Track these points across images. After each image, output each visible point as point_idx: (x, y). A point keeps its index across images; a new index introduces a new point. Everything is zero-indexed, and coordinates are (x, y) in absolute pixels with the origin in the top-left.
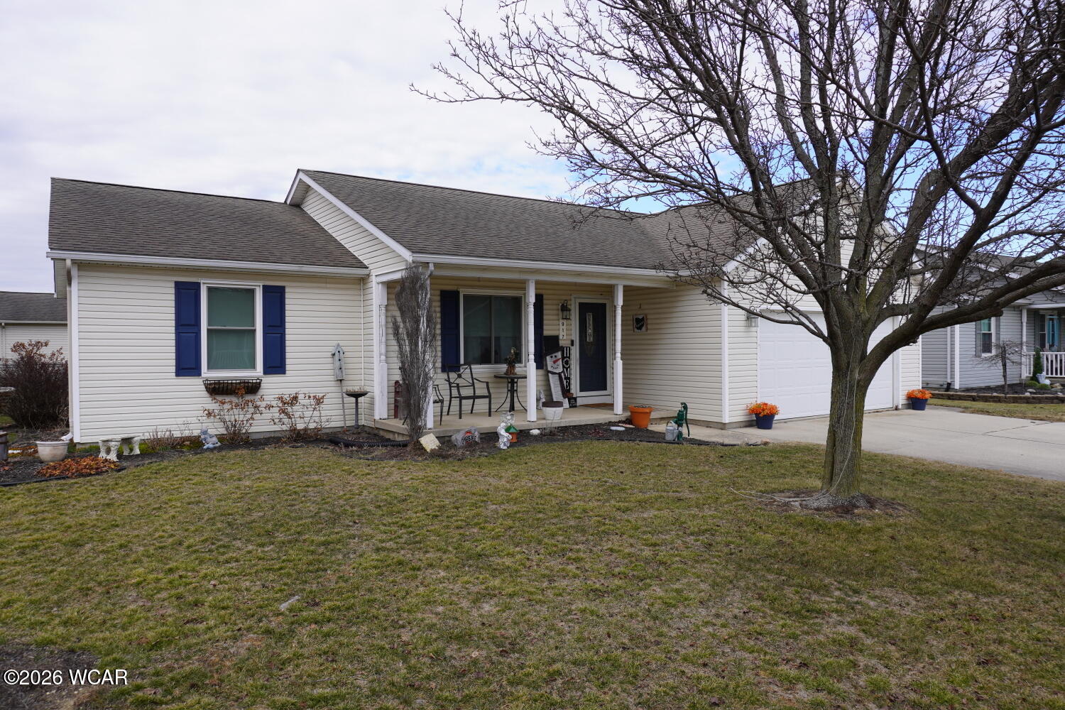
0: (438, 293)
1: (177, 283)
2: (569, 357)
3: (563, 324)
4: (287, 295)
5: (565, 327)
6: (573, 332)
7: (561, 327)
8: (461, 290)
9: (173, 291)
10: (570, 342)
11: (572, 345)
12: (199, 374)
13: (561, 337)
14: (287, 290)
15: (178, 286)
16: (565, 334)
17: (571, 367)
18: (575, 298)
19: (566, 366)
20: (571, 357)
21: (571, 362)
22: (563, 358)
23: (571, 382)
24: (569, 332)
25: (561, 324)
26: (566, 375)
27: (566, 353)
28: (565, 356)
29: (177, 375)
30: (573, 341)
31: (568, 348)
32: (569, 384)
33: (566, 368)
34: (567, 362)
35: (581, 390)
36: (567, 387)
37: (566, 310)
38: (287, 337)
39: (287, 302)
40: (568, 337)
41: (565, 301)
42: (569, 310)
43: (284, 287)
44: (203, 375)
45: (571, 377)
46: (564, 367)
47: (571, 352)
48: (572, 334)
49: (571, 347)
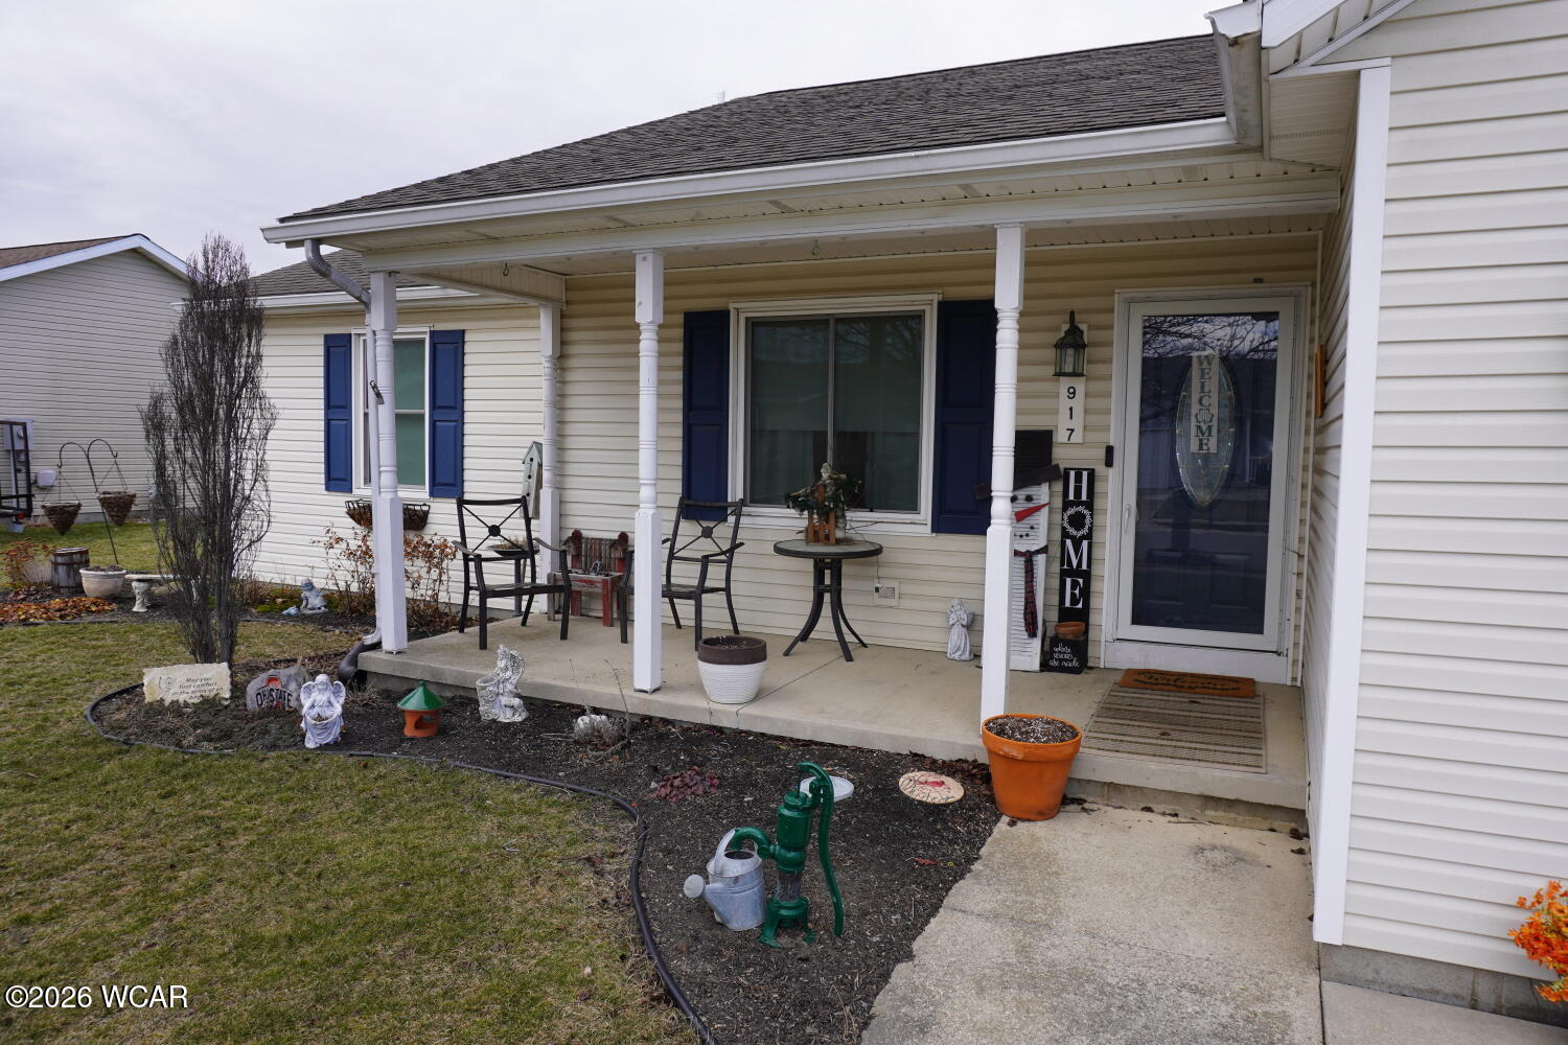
0: (680, 319)
1: (327, 337)
2: (1090, 505)
3: (1072, 393)
4: (468, 348)
5: (1078, 403)
6: (1114, 421)
7: (1064, 403)
8: (732, 307)
9: (321, 351)
10: (1102, 453)
11: (1109, 463)
12: (348, 489)
13: (1061, 436)
14: (468, 337)
15: (329, 342)
16: (1077, 423)
17: (1096, 537)
18: (1130, 301)
19: (1072, 531)
20: (1098, 503)
21: (1098, 519)
22: (1066, 505)
23: (1095, 586)
24: (1094, 419)
25: (1064, 393)
26: (1075, 563)
27: (1078, 490)
28: (1071, 497)
29: (328, 488)
30: (1110, 450)
31: (1085, 474)
32: (1086, 593)
33: (1073, 538)
34: (1077, 521)
35: (1138, 618)
36: (1074, 601)
37: (1071, 346)
38: (467, 429)
39: (468, 359)
40: (1093, 437)
41: (1072, 314)
42: (1084, 346)
43: (463, 332)
44: (355, 491)
45: (1095, 571)
46: (1065, 535)
47: (1099, 487)
48: (1107, 429)
49: (1100, 468)
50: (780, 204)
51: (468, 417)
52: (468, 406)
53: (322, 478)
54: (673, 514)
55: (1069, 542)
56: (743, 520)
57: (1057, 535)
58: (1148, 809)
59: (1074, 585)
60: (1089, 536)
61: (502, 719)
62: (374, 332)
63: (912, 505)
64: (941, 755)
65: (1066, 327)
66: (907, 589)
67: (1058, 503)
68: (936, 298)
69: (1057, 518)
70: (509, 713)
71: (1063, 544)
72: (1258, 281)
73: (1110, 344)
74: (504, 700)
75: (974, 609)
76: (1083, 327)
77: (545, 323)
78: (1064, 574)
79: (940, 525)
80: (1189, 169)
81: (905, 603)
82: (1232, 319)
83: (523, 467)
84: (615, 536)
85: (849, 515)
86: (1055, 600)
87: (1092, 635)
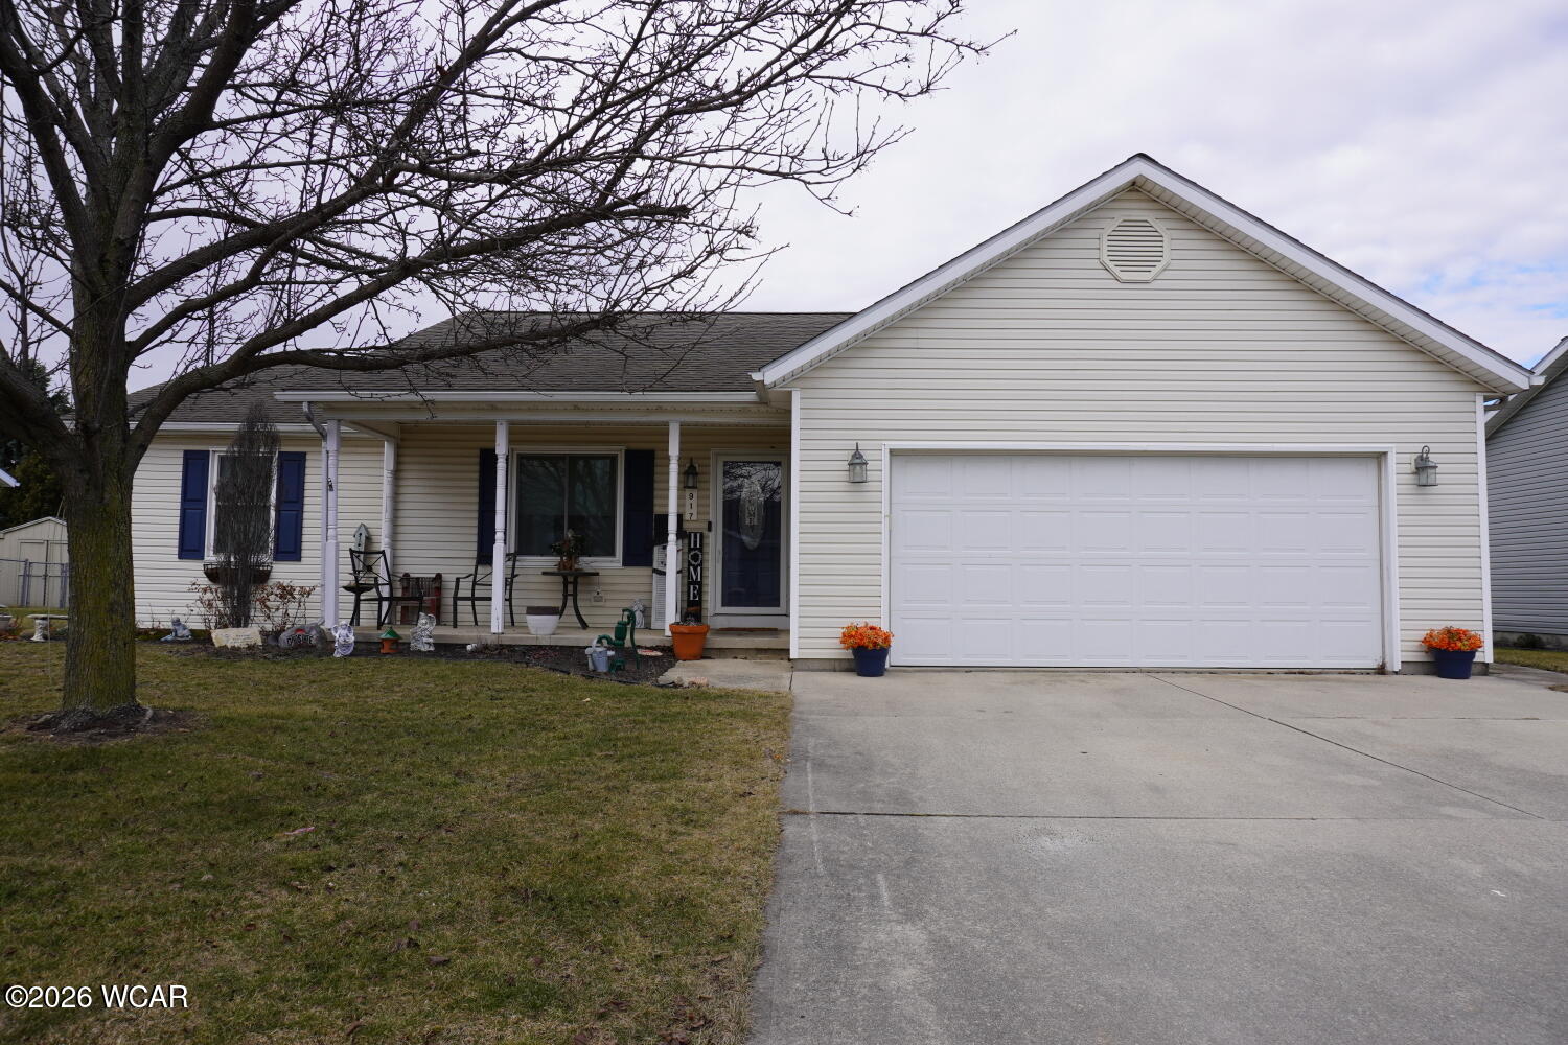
0: (477, 452)
1: (186, 453)
2: (701, 549)
3: (692, 497)
4: (308, 464)
5: (694, 501)
6: (711, 510)
7: (688, 501)
9: (181, 461)
10: (706, 526)
11: (709, 529)
12: (202, 558)
13: (687, 517)
14: (308, 457)
15: (188, 456)
16: (694, 511)
17: (705, 565)
18: (718, 454)
19: (693, 563)
20: (705, 549)
21: (705, 556)
22: (690, 550)
23: (704, 589)
24: (702, 509)
25: (687, 497)
26: (694, 577)
27: (695, 542)
28: (692, 546)
29: (179, 558)
30: (710, 524)
31: (698, 535)
32: (700, 593)
33: (693, 566)
34: (695, 558)
35: (724, 604)
36: (695, 596)
37: (692, 474)
38: (305, 515)
39: (307, 471)
40: (702, 517)
41: (691, 459)
42: (697, 474)
43: (305, 454)
44: (206, 558)
45: (705, 582)
46: (690, 564)
47: (705, 541)
48: (708, 513)
49: (706, 532)
50: (576, 407)
51: (306, 508)
52: (306, 501)
53: (176, 551)
54: (474, 562)
55: (692, 568)
56: (517, 564)
57: (686, 565)
58: (736, 658)
59: (695, 589)
60: (701, 565)
61: (423, 649)
62: (328, 452)
63: (612, 553)
64: (648, 645)
65: (688, 465)
66: (609, 596)
67: (686, 550)
68: (624, 448)
69: (686, 557)
70: (427, 646)
71: (689, 569)
72: (773, 448)
73: (709, 474)
74: (425, 640)
75: (647, 605)
76: (697, 466)
77: (388, 451)
78: (689, 584)
79: (627, 562)
80: (743, 408)
81: (608, 604)
82: (766, 466)
83: (353, 540)
84: (434, 576)
85: (581, 558)
86: (685, 598)
87: (704, 613)
